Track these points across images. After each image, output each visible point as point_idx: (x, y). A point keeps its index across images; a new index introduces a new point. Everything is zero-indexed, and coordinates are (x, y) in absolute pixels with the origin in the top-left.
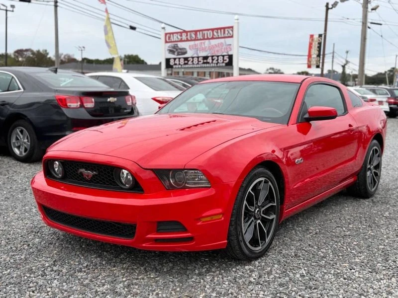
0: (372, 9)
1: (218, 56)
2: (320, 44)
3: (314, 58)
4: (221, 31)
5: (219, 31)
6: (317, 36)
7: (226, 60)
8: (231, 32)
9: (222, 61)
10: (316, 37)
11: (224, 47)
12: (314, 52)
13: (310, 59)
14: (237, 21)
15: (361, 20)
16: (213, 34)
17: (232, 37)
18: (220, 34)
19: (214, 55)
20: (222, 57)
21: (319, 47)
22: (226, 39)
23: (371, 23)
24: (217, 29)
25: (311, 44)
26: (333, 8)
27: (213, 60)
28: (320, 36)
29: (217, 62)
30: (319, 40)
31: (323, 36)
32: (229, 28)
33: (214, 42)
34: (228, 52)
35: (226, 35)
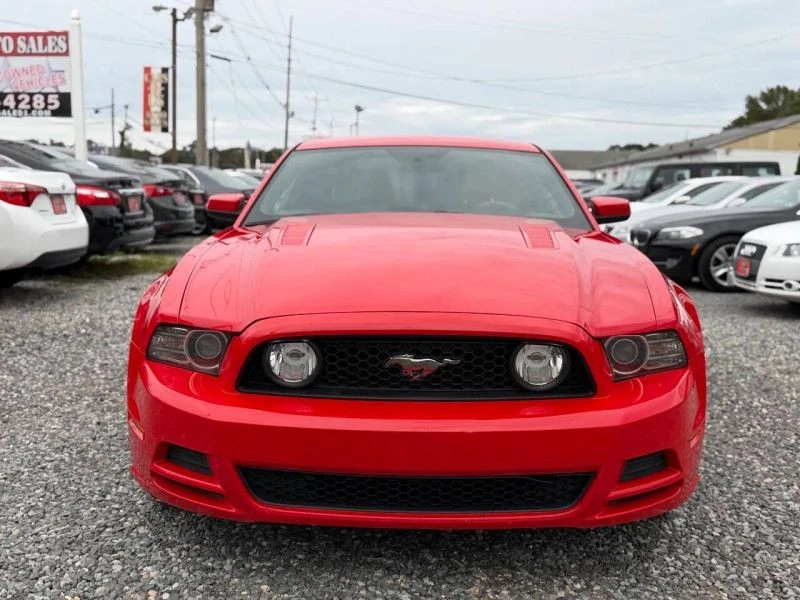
0: (212, 31)
1: (31, 95)
2: (165, 85)
3: (156, 112)
4: (36, 41)
5: (32, 39)
6: (160, 71)
7: (52, 104)
8: (62, 44)
9: (43, 105)
10: (156, 72)
11: (46, 75)
12: (156, 103)
13: (148, 114)
14: (76, 22)
15: (195, 50)
16: (16, 45)
17: (66, 54)
18: (33, 46)
19: (21, 90)
20: (42, 98)
21: (165, 93)
22: (51, 58)
23: (213, 56)
24: (27, 35)
25: (147, 85)
26: (186, 20)
27: (18, 102)
28: (165, 70)
29: (28, 107)
30: (163, 79)
31: (170, 72)
32: (57, 34)
33: (17, 63)
34: (56, 87)
35: (50, 51)
